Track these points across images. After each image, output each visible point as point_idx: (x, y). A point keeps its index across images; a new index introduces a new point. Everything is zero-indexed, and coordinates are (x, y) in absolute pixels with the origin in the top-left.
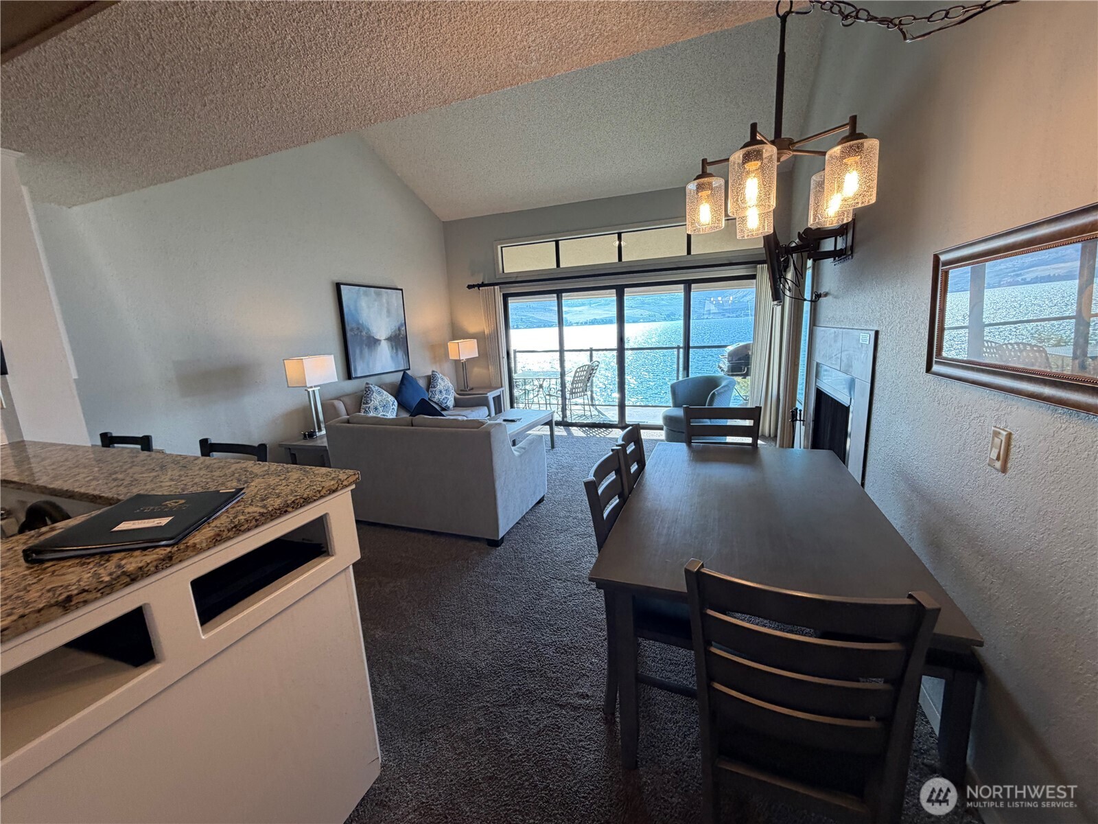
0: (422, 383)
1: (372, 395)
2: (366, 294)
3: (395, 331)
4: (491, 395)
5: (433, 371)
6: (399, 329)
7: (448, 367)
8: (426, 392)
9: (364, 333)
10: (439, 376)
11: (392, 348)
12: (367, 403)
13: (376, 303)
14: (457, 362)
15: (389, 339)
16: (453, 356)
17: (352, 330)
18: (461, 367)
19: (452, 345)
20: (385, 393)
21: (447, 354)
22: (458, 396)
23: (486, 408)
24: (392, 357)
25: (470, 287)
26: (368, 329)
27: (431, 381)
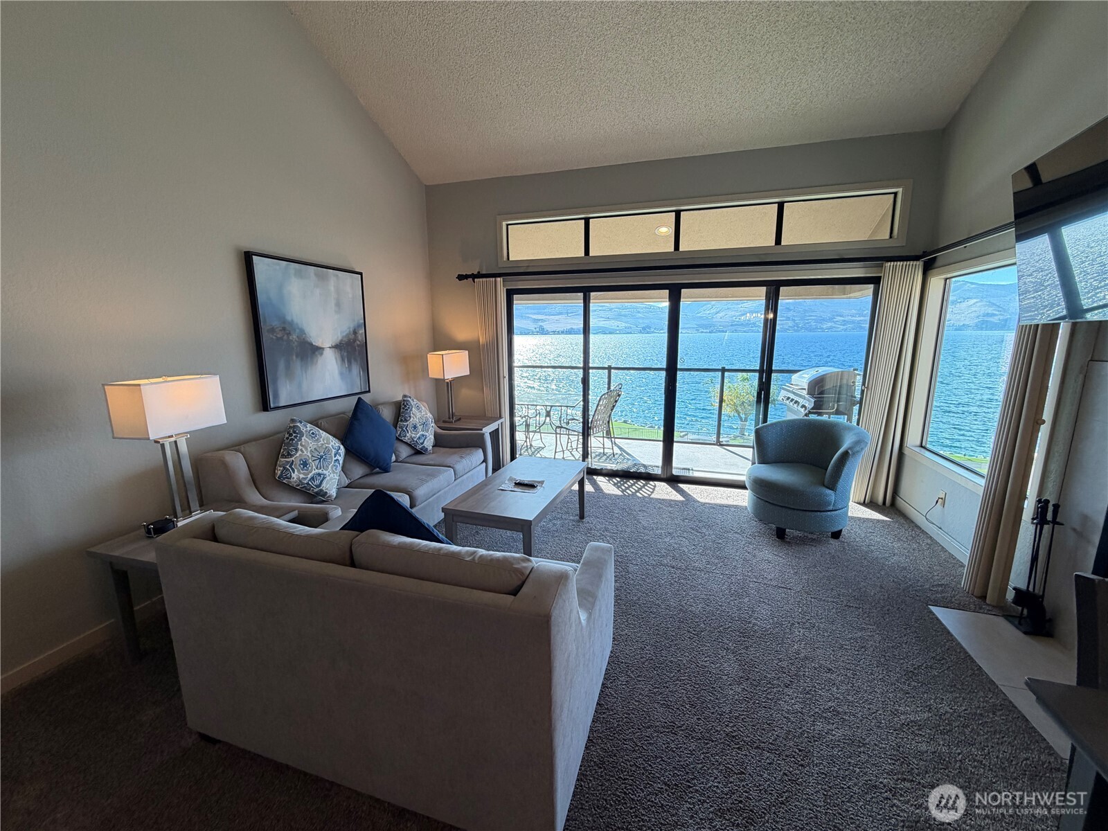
0: (387, 414)
1: (300, 440)
2: (299, 275)
3: (347, 335)
4: (487, 430)
5: (405, 396)
6: (355, 332)
7: (425, 388)
8: (393, 428)
9: (294, 337)
10: (414, 402)
11: (343, 360)
12: (289, 455)
13: (317, 291)
14: (438, 382)
15: (338, 347)
16: (434, 372)
17: (272, 330)
18: (445, 389)
19: (433, 359)
20: (324, 434)
21: (425, 369)
22: (440, 431)
23: (481, 450)
24: (341, 374)
25: (461, 277)
26: (302, 331)
27: (401, 409)
